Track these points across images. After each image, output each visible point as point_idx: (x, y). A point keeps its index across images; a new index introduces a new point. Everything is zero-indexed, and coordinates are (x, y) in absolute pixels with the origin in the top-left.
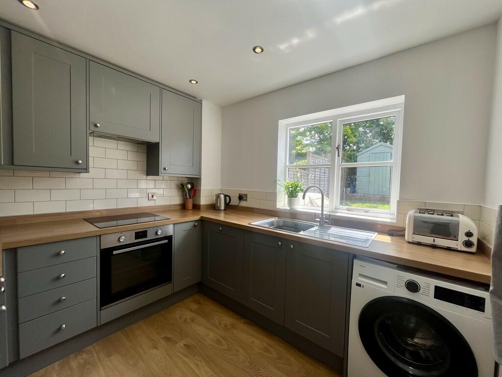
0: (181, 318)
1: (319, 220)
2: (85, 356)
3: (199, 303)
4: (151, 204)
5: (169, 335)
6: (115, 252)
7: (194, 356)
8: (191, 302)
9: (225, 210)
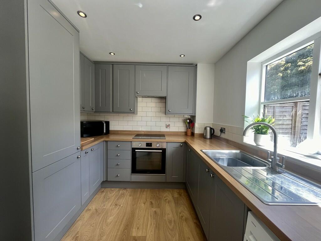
0: (165, 197)
1: (271, 160)
2: (125, 191)
3: (180, 195)
4: (167, 130)
5: (153, 202)
6: (136, 150)
7: (154, 219)
8: (177, 192)
9: (210, 139)
